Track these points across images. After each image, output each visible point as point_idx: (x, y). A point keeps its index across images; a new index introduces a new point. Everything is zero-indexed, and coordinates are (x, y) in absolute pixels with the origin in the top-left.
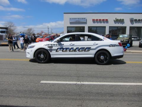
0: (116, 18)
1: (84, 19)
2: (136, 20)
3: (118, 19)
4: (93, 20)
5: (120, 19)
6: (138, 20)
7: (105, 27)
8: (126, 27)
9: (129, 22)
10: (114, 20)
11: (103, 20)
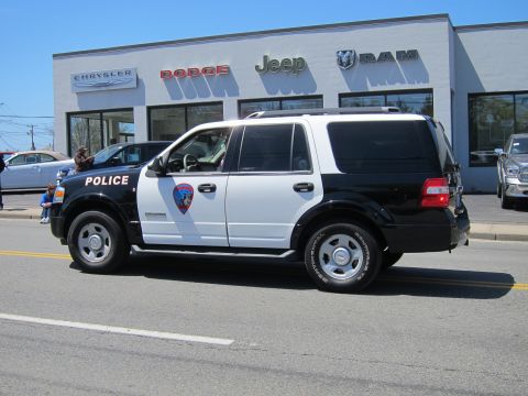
0: (265, 57)
1: (128, 73)
2: (367, 58)
3: (275, 62)
4: (163, 74)
5: (286, 61)
6: (381, 54)
7: (221, 103)
8: (321, 96)
9: (337, 72)
10: (257, 67)
11: (205, 70)
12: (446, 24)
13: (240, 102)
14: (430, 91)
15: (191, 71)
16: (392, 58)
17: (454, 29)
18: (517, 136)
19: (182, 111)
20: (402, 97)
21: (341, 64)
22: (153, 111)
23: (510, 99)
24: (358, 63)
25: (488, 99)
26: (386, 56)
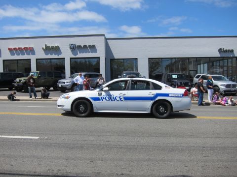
0: (46, 45)
2: (79, 47)
3: (49, 47)
4: (10, 49)
5: (53, 47)
7: (30, 60)
8: (64, 59)
9: (69, 50)
10: (43, 48)
11: (24, 48)
12: (104, 37)
13: (37, 59)
14: (99, 58)
15: (19, 48)
16: (87, 47)
17: (106, 39)
18: (125, 72)
19: (16, 62)
20: (90, 59)
21: (71, 48)
22: (5, 62)
23: (123, 61)
24: (76, 49)
25: (116, 61)
26: (85, 47)
